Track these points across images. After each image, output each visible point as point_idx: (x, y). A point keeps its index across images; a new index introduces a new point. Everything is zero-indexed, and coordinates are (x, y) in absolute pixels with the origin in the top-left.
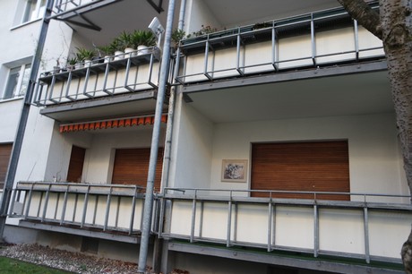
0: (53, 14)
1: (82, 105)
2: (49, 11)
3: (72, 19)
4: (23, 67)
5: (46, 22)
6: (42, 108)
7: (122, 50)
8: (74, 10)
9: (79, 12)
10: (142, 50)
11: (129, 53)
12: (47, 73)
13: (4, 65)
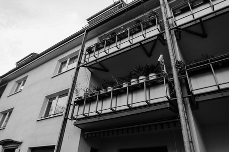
0: (81, 65)
1: (108, 117)
2: (79, 63)
3: (93, 66)
4: (57, 97)
5: (78, 69)
6: (75, 121)
7: (137, 78)
8: (96, 60)
9: (98, 61)
10: (153, 76)
11: (142, 80)
12: (80, 98)
13: (46, 97)
